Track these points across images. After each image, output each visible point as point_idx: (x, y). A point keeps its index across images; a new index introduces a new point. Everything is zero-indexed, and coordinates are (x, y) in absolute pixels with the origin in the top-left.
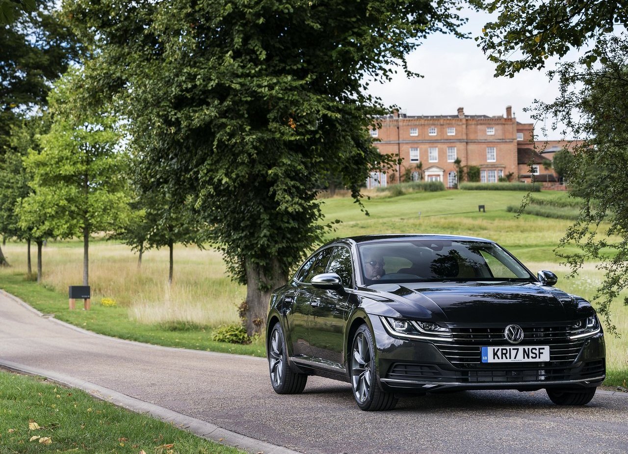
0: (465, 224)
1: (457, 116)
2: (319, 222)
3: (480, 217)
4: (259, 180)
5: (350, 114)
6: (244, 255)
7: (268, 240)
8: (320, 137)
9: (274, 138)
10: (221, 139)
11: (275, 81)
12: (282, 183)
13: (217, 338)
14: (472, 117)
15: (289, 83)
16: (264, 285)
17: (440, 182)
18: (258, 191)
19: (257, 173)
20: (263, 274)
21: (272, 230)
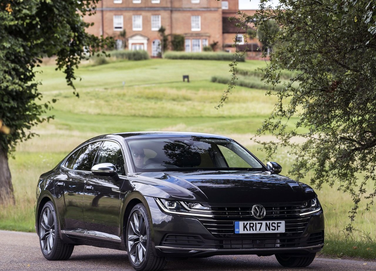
0: (170, 94)
3: (184, 87)
8: (37, 23)
17: (144, 50)
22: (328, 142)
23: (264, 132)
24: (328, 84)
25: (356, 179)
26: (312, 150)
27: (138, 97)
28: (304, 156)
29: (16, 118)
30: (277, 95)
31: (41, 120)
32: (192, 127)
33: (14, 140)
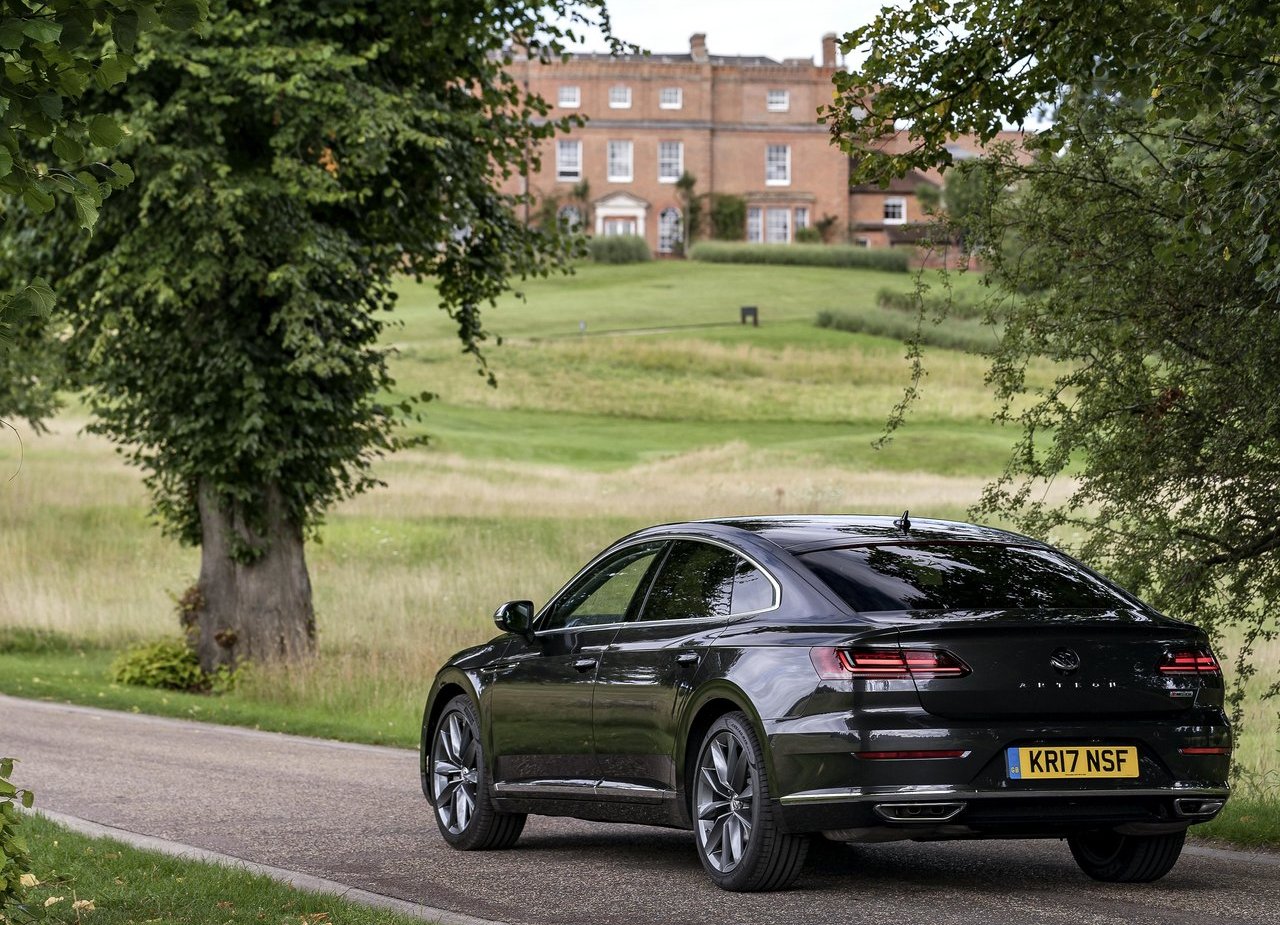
0: (705, 359)
1: (688, 57)
2: (381, 398)
3: (744, 338)
4: (241, 291)
5: (466, 136)
6: (199, 475)
7: (261, 441)
8: (396, 196)
9: (284, 197)
10: (159, 195)
11: (292, 57)
12: (303, 305)
13: (127, 676)
14: (727, 59)
15: (324, 64)
16: (244, 548)
17: (637, 237)
18: (236, 319)
19: (240, 276)
20: (242, 521)
21: (270, 416)
22: (1147, 541)
23: (985, 516)
24: (1149, 395)
27: (620, 364)
29: (326, 439)
30: (1021, 421)
31: (392, 445)
32: (766, 451)
33: (321, 495)
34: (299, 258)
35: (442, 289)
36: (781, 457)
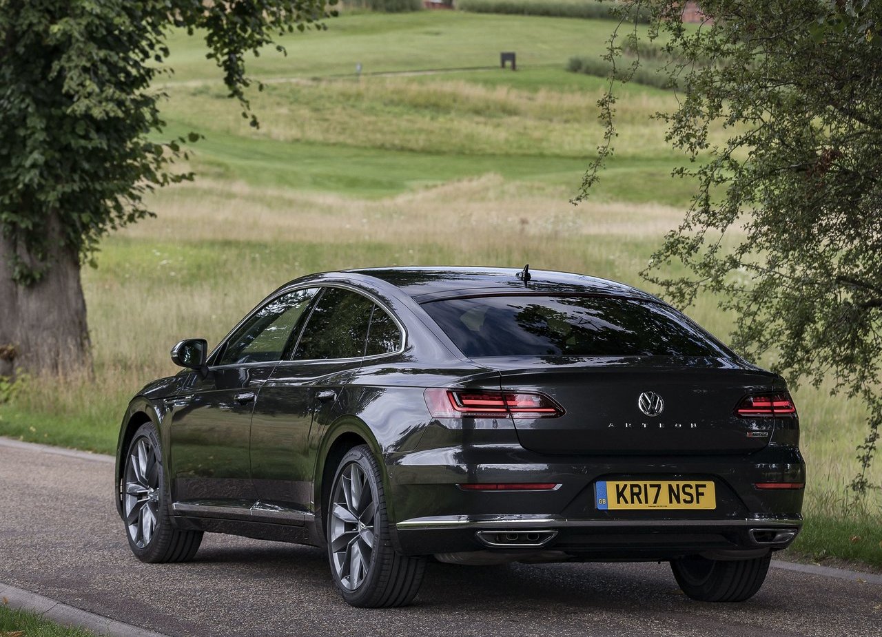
0: (467, 98)
2: (151, 137)
3: (504, 81)
4: (27, 40)
7: (41, 175)
12: (81, 54)
16: (25, 272)
18: (22, 65)
19: (25, 27)
20: (25, 246)
21: (51, 152)
23: (669, 259)
24: (813, 155)
25: (875, 369)
26: (775, 301)
27: (392, 102)
28: (756, 313)
29: (102, 174)
30: (698, 176)
31: (161, 180)
32: (518, 183)
33: (97, 224)
34: (78, 12)
35: (210, 41)
36: (532, 188)
